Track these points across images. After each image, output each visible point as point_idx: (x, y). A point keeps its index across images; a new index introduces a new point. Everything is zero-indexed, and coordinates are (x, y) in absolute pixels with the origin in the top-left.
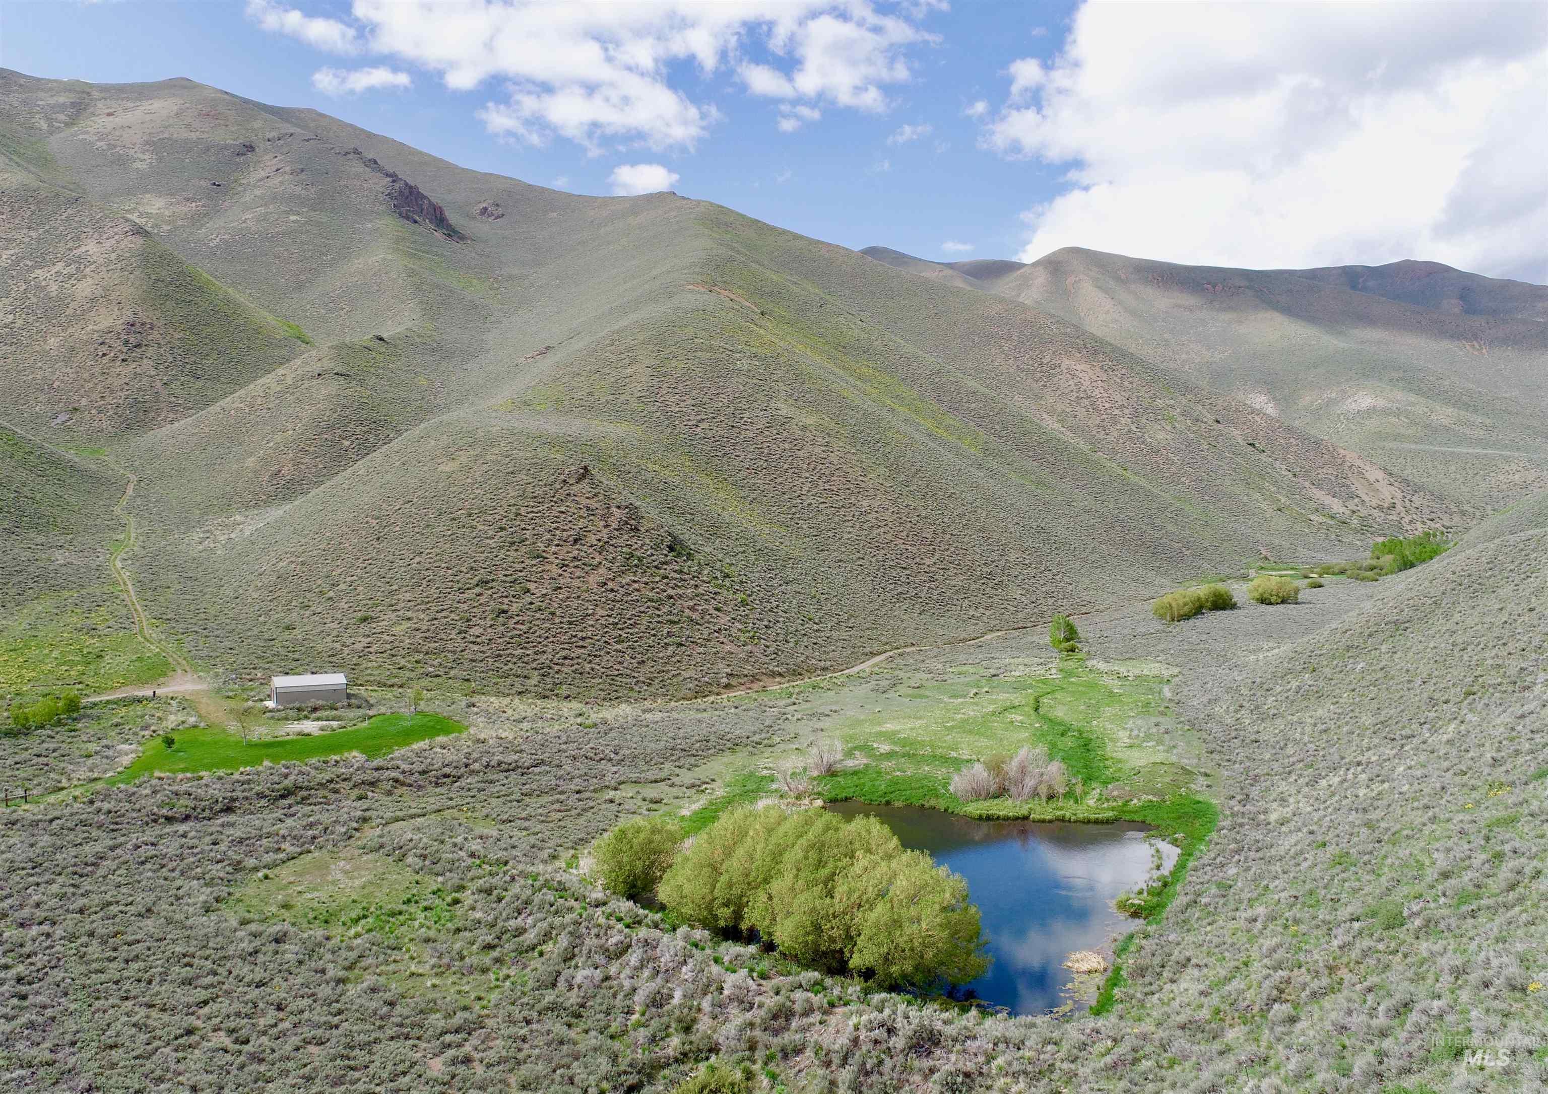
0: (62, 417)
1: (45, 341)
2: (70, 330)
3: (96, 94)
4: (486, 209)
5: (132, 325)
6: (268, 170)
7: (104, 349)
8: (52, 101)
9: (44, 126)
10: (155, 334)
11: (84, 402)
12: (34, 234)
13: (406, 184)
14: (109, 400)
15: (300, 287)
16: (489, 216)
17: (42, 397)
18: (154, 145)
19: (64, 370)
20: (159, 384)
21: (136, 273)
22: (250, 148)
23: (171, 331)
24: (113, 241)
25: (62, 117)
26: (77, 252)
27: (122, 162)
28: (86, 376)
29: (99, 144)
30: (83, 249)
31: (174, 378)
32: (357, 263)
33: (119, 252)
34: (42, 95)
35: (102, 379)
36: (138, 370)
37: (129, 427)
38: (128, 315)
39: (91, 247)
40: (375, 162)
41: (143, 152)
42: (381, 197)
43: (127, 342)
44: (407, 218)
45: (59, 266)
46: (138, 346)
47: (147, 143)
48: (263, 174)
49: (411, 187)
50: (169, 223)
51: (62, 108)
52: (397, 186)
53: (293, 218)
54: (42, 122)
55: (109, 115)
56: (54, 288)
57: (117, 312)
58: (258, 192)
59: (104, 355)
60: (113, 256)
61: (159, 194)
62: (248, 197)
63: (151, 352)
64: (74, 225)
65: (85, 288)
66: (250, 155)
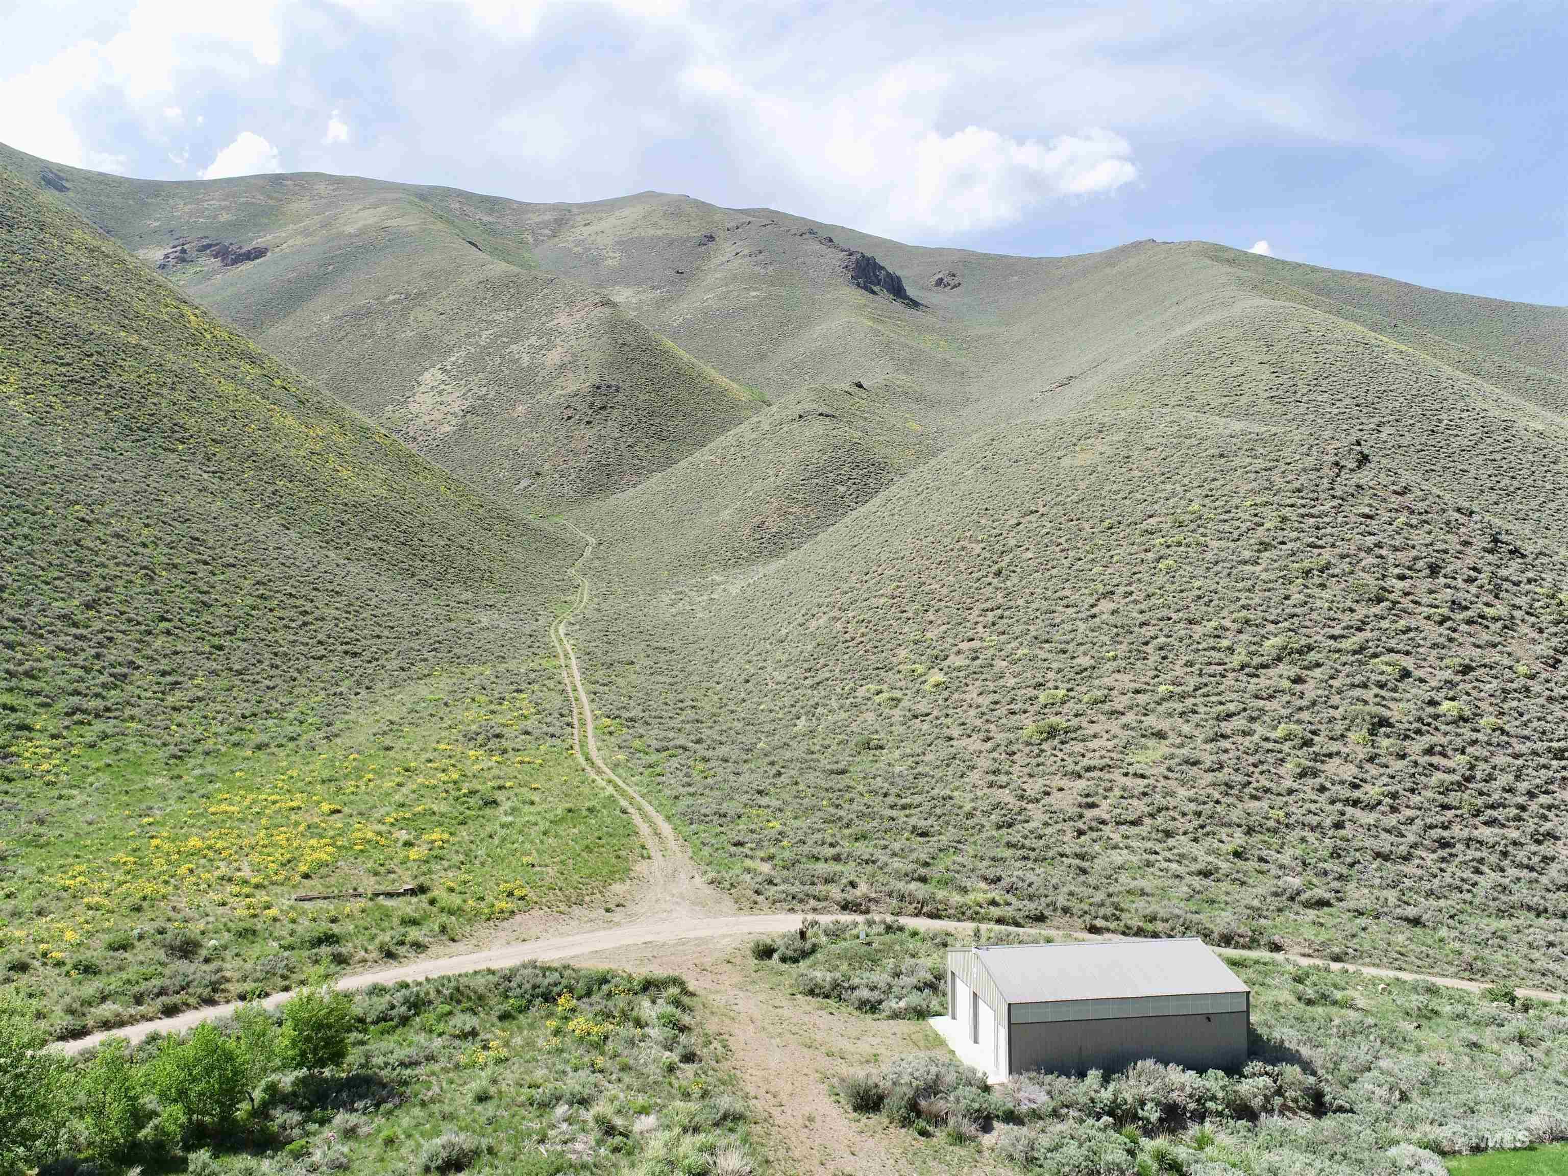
0: (524, 483)
1: (514, 409)
2: (538, 397)
3: (575, 211)
4: (941, 280)
5: (598, 388)
6: (729, 255)
7: (570, 412)
8: (538, 220)
9: (530, 239)
10: (621, 397)
11: (547, 466)
12: (511, 314)
13: (863, 256)
14: (571, 463)
15: (762, 356)
16: (945, 286)
17: (507, 464)
18: (623, 244)
19: (529, 436)
20: (623, 446)
21: (604, 339)
22: (711, 238)
23: (637, 393)
24: (583, 312)
25: (546, 232)
26: (550, 325)
27: (597, 261)
28: (551, 440)
29: (576, 249)
30: (555, 322)
31: (638, 440)
32: (819, 330)
33: (588, 321)
34: (530, 215)
35: (565, 442)
36: (602, 432)
37: (590, 492)
38: (594, 378)
39: (562, 319)
40: (831, 240)
41: (614, 252)
42: (840, 270)
43: (592, 404)
44: (865, 288)
45: (533, 340)
46: (604, 408)
47: (618, 243)
48: (724, 259)
49: (868, 259)
50: (636, 309)
51: (545, 224)
52: (853, 258)
53: (754, 294)
54: (529, 237)
55: (585, 225)
56: (526, 359)
57: (584, 376)
58: (717, 275)
59: (569, 418)
60: (583, 326)
61: (628, 285)
62: (709, 280)
63: (615, 413)
64: (549, 302)
65: (553, 357)
66: (710, 244)
